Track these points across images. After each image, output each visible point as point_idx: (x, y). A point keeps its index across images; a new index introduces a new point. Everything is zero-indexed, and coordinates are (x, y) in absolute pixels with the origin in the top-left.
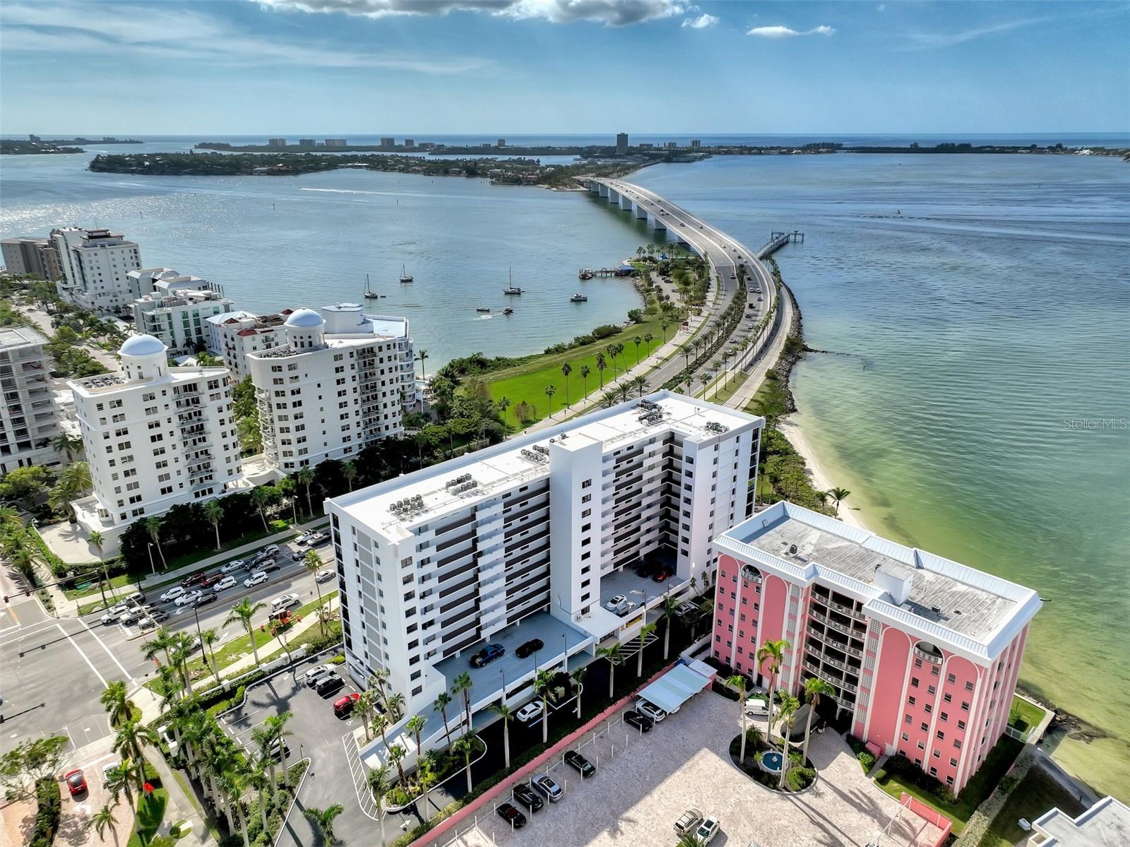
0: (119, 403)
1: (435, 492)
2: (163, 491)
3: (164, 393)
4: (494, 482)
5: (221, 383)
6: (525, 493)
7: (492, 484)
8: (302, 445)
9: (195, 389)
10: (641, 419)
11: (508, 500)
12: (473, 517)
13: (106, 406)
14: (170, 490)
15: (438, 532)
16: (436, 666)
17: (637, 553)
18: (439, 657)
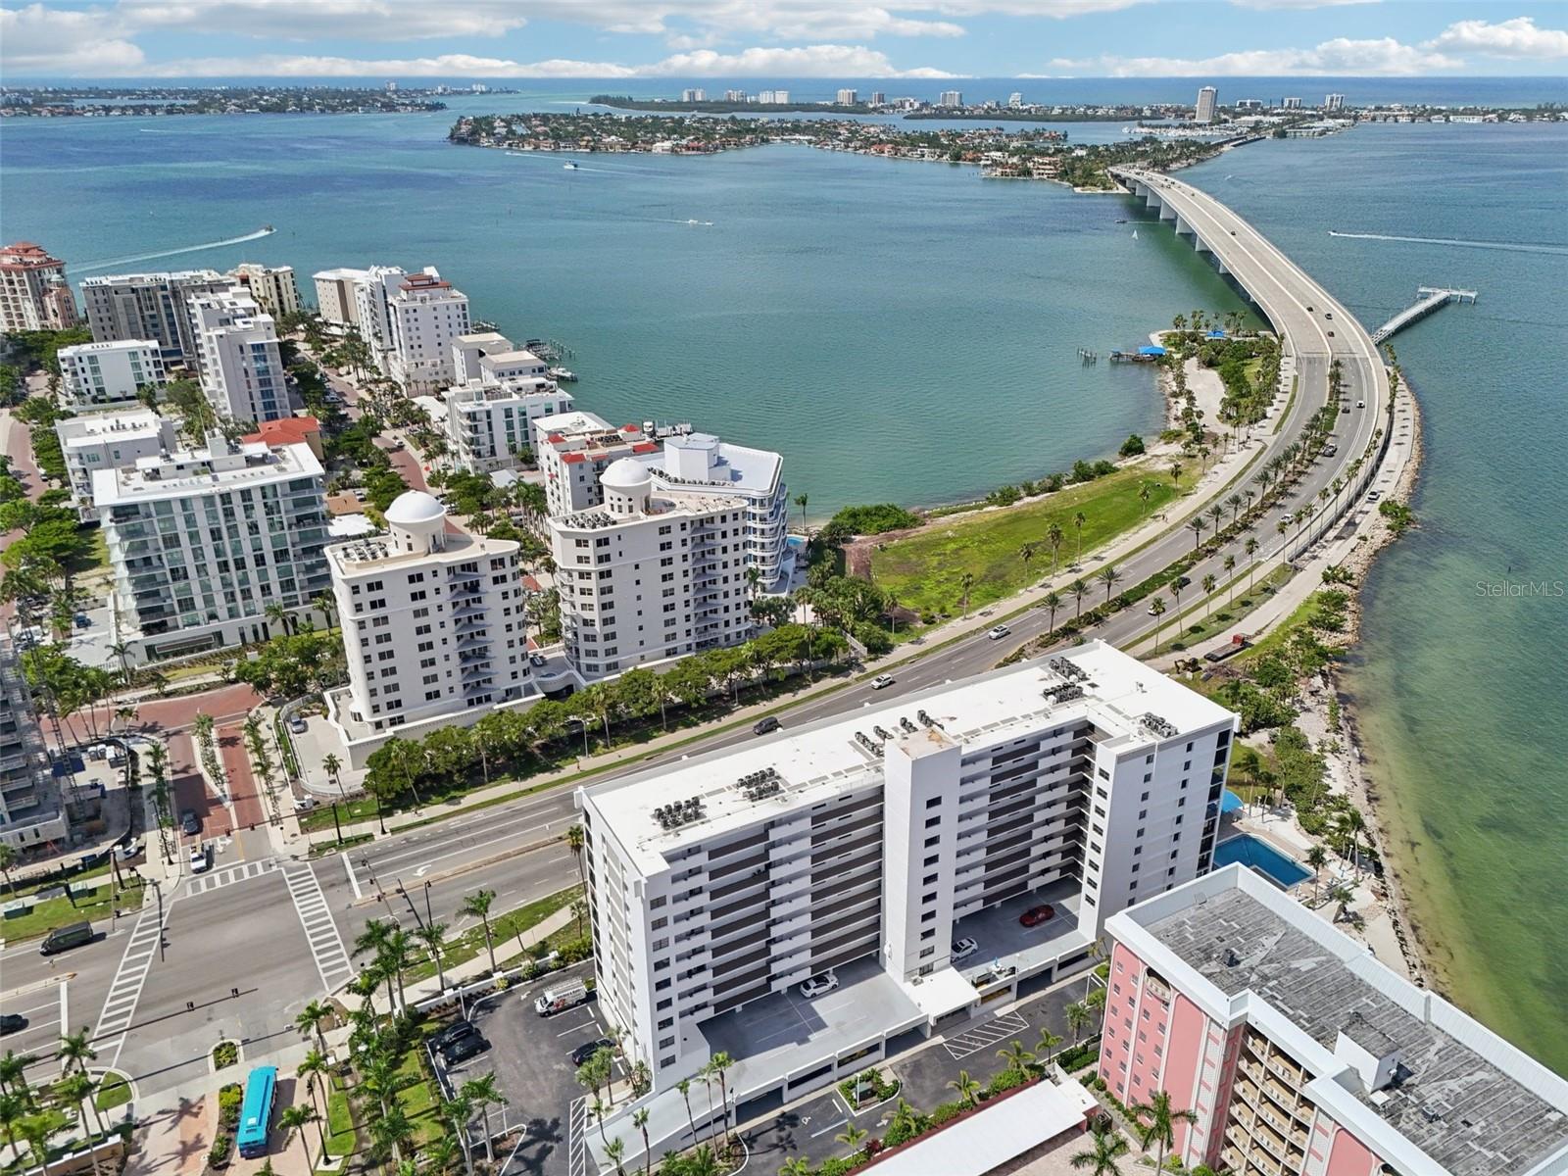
0: (379, 585)
1: (722, 790)
2: (429, 696)
3: (435, 573)
4: (805, 784)
5: (508, 562)
6: (846, 806)
7: (800, 788)
8: (611, 644)
9: (476, 570)
10: (1047, 694)
11: (820, 814)
12: (765, 836)
13: (363, 588)
14: (437, 694)
15: (712, 855)
16: (701, 1025)
17: (1024, 885)
18: (709, 1013)
